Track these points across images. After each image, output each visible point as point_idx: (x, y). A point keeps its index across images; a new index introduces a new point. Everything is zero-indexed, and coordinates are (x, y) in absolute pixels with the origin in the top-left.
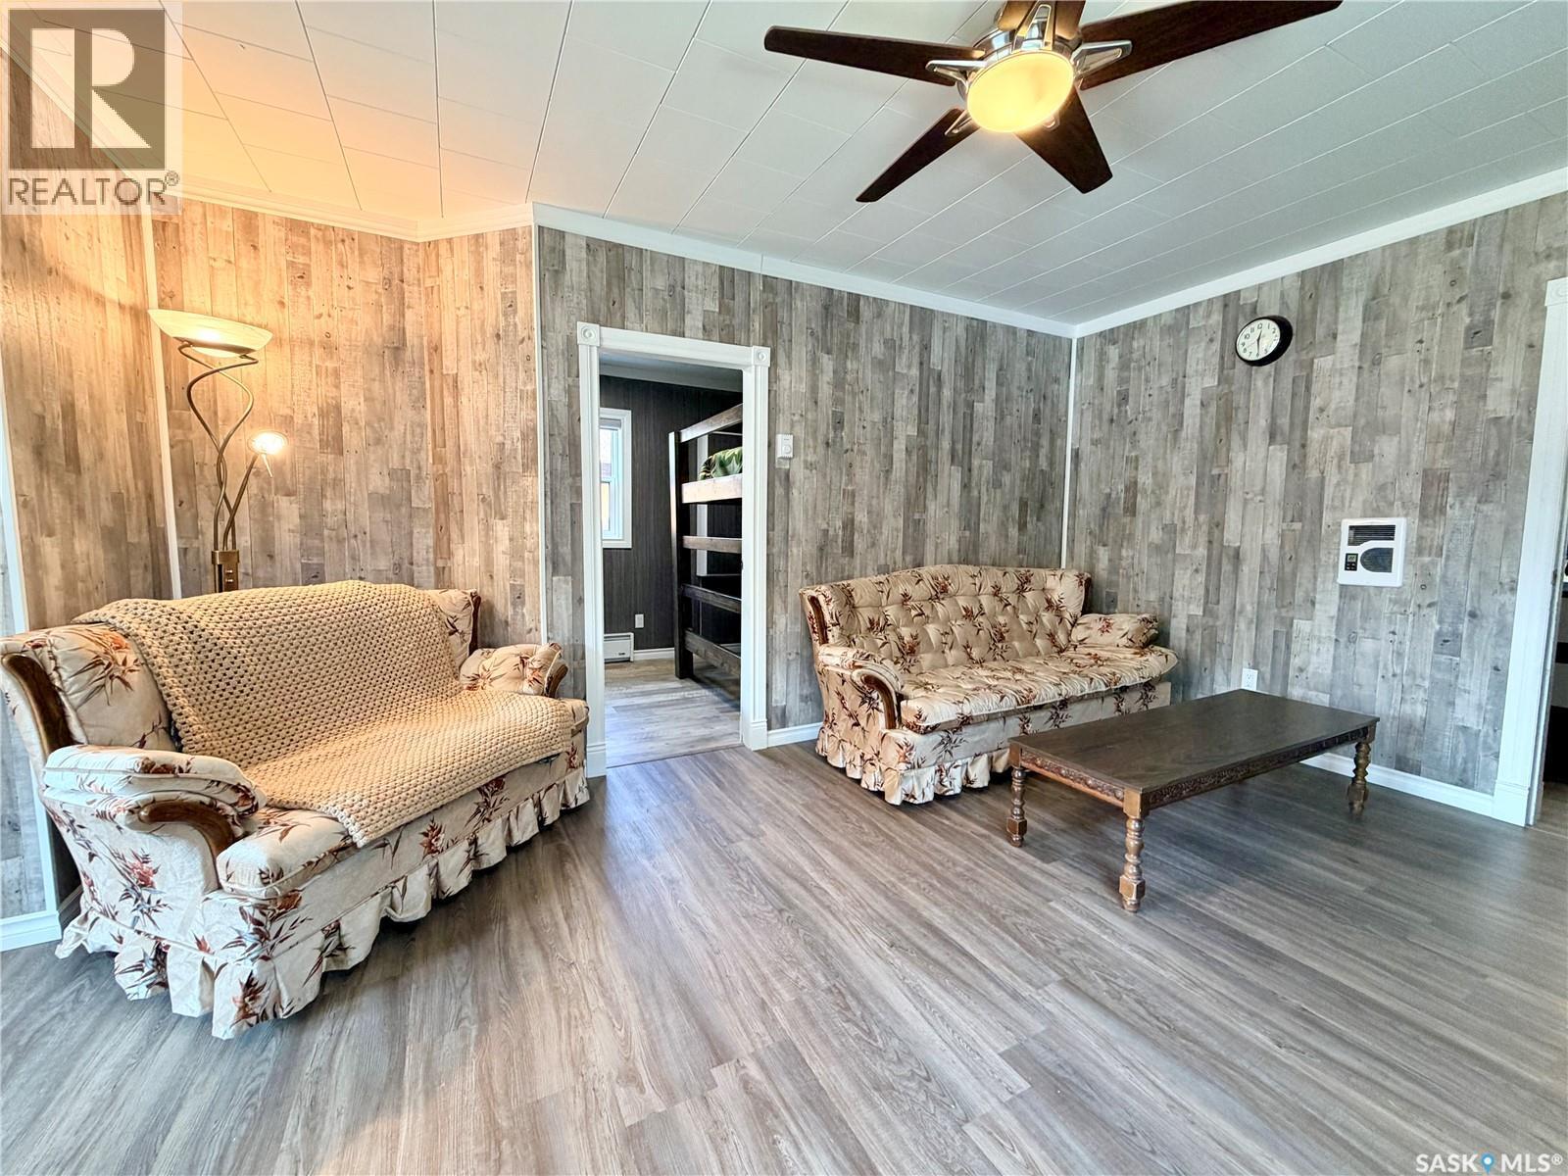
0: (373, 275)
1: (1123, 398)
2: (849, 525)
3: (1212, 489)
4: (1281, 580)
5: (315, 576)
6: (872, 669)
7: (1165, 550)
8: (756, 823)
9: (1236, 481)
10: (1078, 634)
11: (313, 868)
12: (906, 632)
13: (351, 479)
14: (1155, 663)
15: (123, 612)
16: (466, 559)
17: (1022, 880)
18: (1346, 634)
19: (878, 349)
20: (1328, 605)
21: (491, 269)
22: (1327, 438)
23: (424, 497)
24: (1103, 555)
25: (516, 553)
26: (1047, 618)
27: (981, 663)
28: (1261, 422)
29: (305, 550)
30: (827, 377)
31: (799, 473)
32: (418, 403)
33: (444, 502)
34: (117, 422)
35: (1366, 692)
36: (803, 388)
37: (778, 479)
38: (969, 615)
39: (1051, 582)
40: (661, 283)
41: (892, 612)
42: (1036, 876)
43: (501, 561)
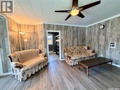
0: (33, 28)
1: (91, 32)
2: (67, 43)
3: (98, 39)
4: (104, 47)
5: (30, 49)
6: (68, 55)
7: (94, 44)
8: (59, 67)
9: (100, 39)
10: (87, 51)
11: (26, 70)
12: (72, 52)
13: (32, 42)
14: (93, 54)
15: (16, 53)
16: (39, 47)
17: (79, 73)
18: (111, 52)
19: (69, 30)
20: (109, 49)
21: (40, 27)
22: (108, 35)
23: (37, 43)
24: (89, 45)
25: (43, 47)
26: (84, 50)
27: (78, 54)
28: (102, 34)
29: (29, 47)
30: (65, 32)
31: (63, 40)
32: (36, 36)
33: (38, 43)
34: (17, 39)
35: (112, 57)
36: (63, 33)
37: (62, 40)
38: (77, 50)
39: (85, 47)
40: (52, 27)
41: (71, 50)
42: (80, 73)
43: (42, 47)
